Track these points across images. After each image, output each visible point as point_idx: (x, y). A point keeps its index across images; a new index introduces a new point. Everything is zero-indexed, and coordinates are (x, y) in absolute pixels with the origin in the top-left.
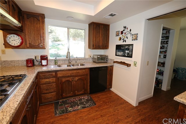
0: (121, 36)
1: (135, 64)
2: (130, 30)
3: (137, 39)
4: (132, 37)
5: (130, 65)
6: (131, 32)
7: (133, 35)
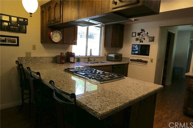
0: (137, 37)
1: (152, 61)
2: (147, 33)
3: (154, 41)
4: (149, 39)
5: (147, 61)
6: (148, 35)
7: (150, 37)
